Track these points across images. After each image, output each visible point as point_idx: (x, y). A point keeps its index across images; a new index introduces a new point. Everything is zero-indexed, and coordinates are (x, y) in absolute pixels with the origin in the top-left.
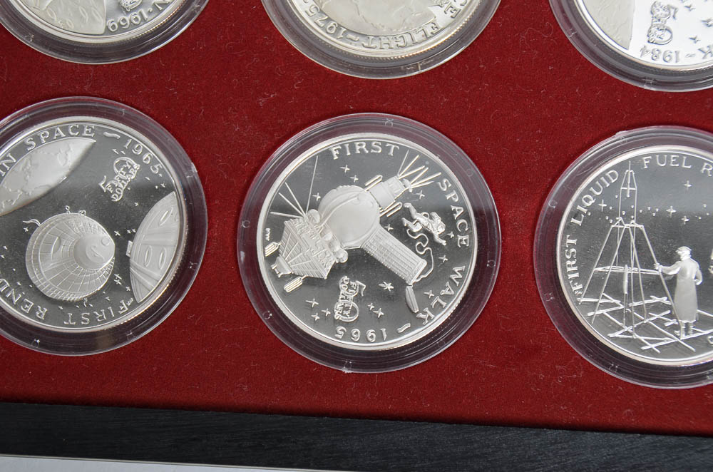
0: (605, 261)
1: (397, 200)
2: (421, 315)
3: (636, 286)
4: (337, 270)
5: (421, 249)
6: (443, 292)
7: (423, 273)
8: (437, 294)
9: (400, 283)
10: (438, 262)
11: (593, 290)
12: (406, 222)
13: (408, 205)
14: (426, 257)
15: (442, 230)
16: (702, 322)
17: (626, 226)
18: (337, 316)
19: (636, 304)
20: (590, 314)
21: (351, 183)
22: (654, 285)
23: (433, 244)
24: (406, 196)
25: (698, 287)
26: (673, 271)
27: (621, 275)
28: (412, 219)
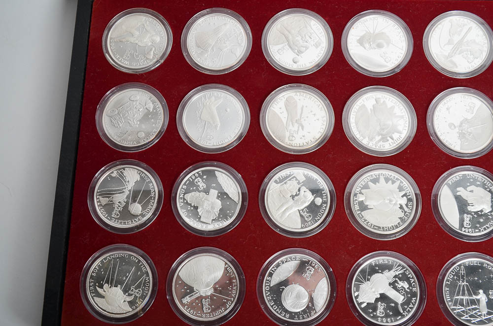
0: (458, 295)
1: (393, 277)
2: (403, 314)
3: (468, 303)
4: (377, 300)
5: (402, 292)
6: (410, 306)
7: (403, 300)
8: (408, 306)
9: (396, 304)
10: (407, 297)
11: (455, 305)
12: (397, 284)
13: (397, 279)
14: (403, 295)
15: (408, 286)
16: (489, 313)
17: (463, 284)
18: (378, 315)
19: (469, 308)
20: (455, 312)
21: (379, 273)
22: (473, 302)
23: (405, 291)
24: (395, 277)
25: (486, 302)
26: (478, 297)
27: (463, 299)
28: (398, 284)
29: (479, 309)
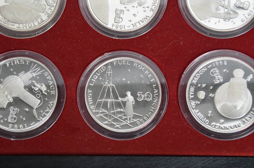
0: (102, 97)
1: (30, 80)
2: (39, 119)
3: (113, 105)
4: (10, 104)
5: (38, 96)
6: (46, 111)
7: (39, 104)
8: (44, 111)
9: (31, 108)
10: (44, 100)
11: (98, 108)
12: (33, 87)
13: (34, 81)
14: (40, 99)
15: (45, 89)
16: (135, 117)
17: (108, 85)
18: (9, 121)
19: (112, 112)
20: (97, 116)
21: (14, 74)
22: (119, 105)
23: (43, 94)
24: (33, 78)
25: (133, 105)
27: (108, 102)
28: (35, 86)
29: (124, 112)
